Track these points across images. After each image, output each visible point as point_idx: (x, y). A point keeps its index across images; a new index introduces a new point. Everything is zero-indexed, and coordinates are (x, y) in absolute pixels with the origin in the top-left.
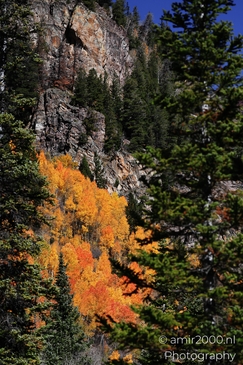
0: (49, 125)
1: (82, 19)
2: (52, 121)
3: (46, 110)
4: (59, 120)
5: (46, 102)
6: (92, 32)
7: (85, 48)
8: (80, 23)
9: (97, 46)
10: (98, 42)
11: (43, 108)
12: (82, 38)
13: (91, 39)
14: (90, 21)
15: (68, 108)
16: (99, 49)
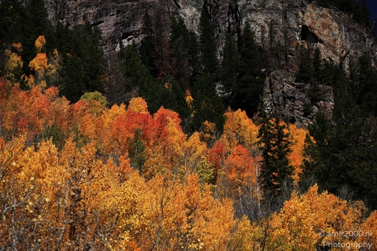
0: (275, 105)
1: (314, 15)
2: (278, 101)
3: (272, 92)
4: (284, 97)
5: (271, 84)
6: (325, 26)
7: (321, 42)
8: (312, 18)
9: (333, 38)
10: (333, 35)
11: (269, 91)
12: (316, 32)
13: (325, 32)
14: (323, 16)
15: (293, 85)
16: (335, 40)
